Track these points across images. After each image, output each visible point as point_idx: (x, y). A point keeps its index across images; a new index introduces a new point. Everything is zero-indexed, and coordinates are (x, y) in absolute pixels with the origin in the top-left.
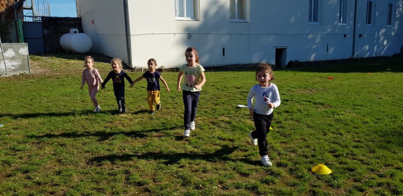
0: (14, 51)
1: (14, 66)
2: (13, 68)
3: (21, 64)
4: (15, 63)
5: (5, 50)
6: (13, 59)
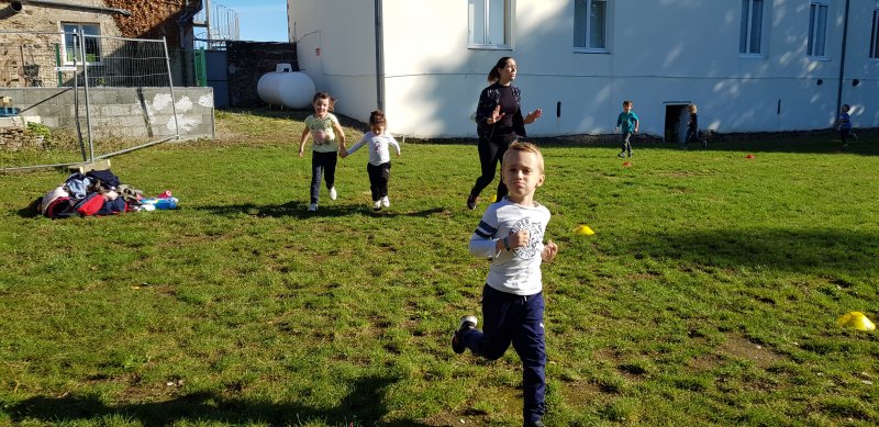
0: (192, 100)
1: (189, 125)
2: (188, 129)
3: (200, 122)
4: (192, 121)
5: (177, 98)
6: (188, 113)
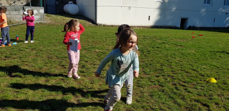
1: (37, 18)
3: (40, 17)
6: (36, 15)
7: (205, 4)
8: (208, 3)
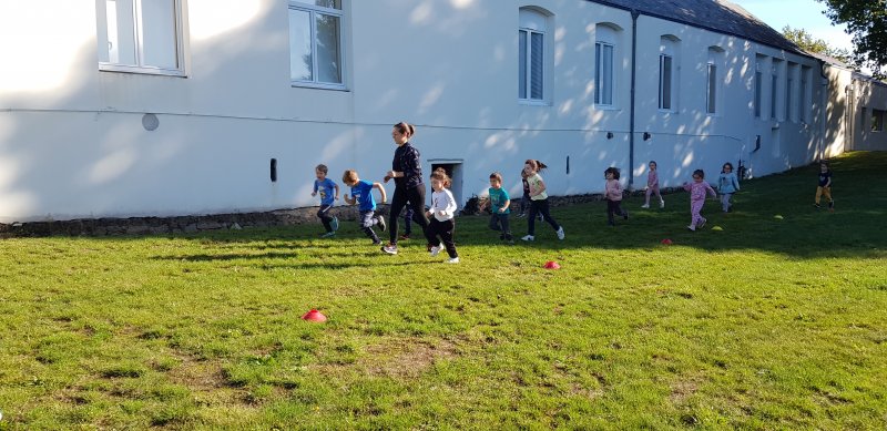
7: (523, 101)
8: (534, 95)
